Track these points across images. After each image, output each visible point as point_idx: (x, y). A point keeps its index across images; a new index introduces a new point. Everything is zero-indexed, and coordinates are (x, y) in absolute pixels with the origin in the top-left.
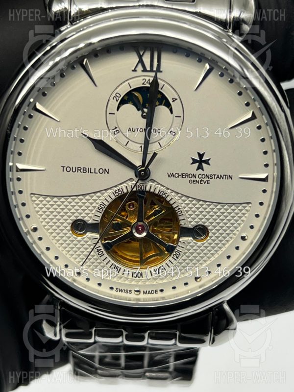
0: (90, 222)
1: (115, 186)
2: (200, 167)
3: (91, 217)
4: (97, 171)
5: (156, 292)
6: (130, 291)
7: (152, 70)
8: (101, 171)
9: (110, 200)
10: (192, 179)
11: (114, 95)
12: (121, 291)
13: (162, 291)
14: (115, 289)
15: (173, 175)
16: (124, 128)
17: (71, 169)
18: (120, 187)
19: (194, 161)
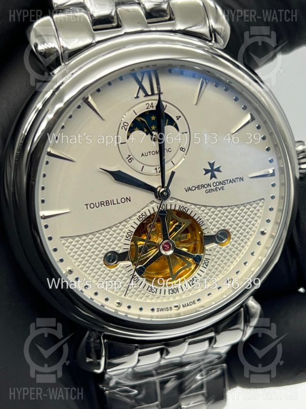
0: (121, 251)
1: (139, 212)
2: (213, 176)
3: (120, 247)
4: (119, 201)
5: (194, 302)
6: (171, 308)
7: (153, 94)
8: (123, 200)
9: (136, 226)
10: (208, 189)
11: (122, 125)
12: (162, 310)
13: (199, 300)
14: (156, 310)
15: (190, 189)
16: (137, 154)
17: (95, 205)
18: (142, 211)
19: (207, 171)
